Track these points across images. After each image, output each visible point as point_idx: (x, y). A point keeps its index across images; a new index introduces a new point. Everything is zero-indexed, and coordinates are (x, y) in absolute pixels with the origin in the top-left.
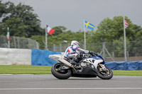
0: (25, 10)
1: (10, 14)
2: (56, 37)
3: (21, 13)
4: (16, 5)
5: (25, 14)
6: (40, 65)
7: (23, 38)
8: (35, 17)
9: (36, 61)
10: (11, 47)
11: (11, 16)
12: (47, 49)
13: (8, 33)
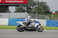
0: (44, 4)
1: (37, 5)
2: (56, 15)
3: (42, 5)
4: (40, 2)
5: (44, 5)
6: (50, 26)
7: (43, 15)
8: (48, 7)
9: (48, 24)
10: (38, 19)
11: (38, 6)
12: (53, 20)
13: (37, 13)
